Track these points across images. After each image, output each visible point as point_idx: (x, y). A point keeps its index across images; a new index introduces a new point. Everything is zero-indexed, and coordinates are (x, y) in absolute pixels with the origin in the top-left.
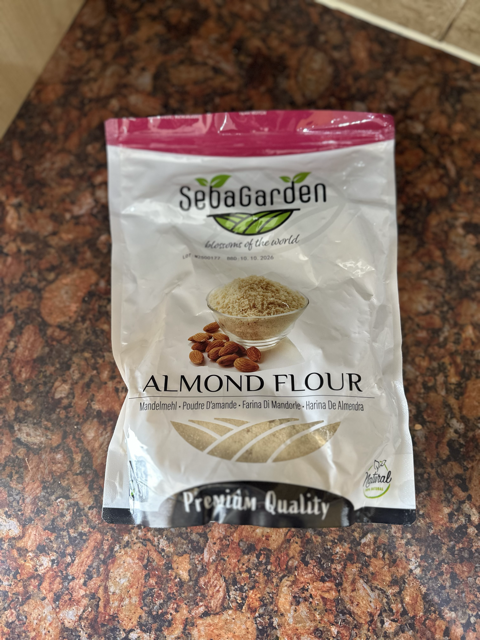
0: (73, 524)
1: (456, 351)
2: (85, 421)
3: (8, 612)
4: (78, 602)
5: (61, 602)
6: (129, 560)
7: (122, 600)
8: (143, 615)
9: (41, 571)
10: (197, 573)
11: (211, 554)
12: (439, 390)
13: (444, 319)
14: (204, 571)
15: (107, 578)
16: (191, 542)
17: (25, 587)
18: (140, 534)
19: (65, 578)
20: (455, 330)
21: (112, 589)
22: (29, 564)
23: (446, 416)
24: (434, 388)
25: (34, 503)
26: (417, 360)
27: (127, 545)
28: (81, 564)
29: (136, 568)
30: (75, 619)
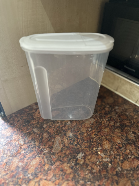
0: (32, 148)
1: (124, 153)
2: (46, 132)
3: (11, 157)
4: (24, 162)
5: (21, 161)
6: (38, 160)
7: (31, 166)
8: (34, 172)
9: (22, 153)
10: (49, 169)
11: (54, 167)
12: (117, 159)
13: (123, 146)
15: (32, 161)
16: (51, 163)
17: (17, 154)
18: (43, 156)
19: (24, 157)
20: (125, 149)
21: (31, 163)
22: (20, 151)
23: (117, 165)
25: (28, 141)
26: (114, 151)
27: (39, 157)
28: (29, 156)
29: (38, 162)
30: (21, 165)
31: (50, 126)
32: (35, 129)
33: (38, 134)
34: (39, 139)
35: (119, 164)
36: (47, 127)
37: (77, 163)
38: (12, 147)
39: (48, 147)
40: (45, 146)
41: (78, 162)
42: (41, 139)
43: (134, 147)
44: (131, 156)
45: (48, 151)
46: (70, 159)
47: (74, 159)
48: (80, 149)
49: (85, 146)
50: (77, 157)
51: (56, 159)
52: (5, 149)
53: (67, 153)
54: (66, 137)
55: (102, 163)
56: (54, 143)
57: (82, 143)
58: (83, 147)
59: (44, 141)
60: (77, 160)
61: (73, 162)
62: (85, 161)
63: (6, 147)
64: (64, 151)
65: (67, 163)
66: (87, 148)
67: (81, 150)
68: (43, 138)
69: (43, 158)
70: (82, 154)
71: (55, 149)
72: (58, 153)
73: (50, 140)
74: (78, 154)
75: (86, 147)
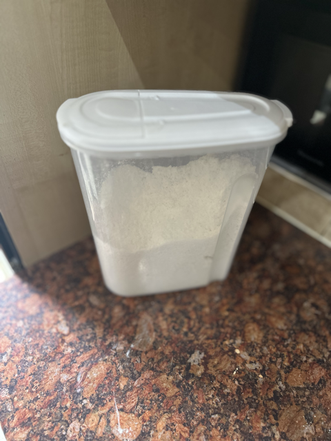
0: (89, 341)
1: (292, 352)
2: (117, 305)
3: (42, 362)
4: (72, 373)
5: (65, 370)
6: (103, 367)
7: (90, 382)
8: (95, 394)
9: (65, 352)
10: (128, 388)
11: (138, 383)
12: (277, 364)
13: (290, 336)
14: (131, 389)
15: (89, 370)
16: (133, 373)
17: (55, 355)
18: (113, 359)
19: (72, 361)
20: (294, 343)
21: (88, 376)
22: (63, 348)
23: (277, 378)
24: (275, 363)
25: (80, 325)
26: (270, 347)
27: (105, 360)
28: (82, 358)
29: (103, 372)
30: (66, 380)
32: (94, 297)
33: (99, 309)
34: (104, 320)
35: (281, 376)
37: (190, 374)
38: (43, 339)
39: (124, 339)
40: (117, 335)
41: (191, 371)
42: (108, 321)
43: (313, 339)
44: (307, 357)
45: (124, 347)
46: (174, 366)
47: (183, 366)
48: (196, 342)
49: (205, 337)
50: (189, 361)
51: (142, 366)
52: (27, 344)
53: (167, 352)
54: (163, 316)
55: (243, 374)
56: (138, 330)
57: (199, 329)
58: (202, 338)
59: (114, 325)
60: (189, 367)
61: (180, 373)
62: (206, 368)
63: (31, 339)
64: (160, 348)
65: (168, 375)
66: (210, 341)
67: (198, 344)
68: (111, 317)
69: (114, 362)
70: (200, 353)
72: (146, 353)
73: (128, 323)
74: (191, 353)
75: (208, 339)
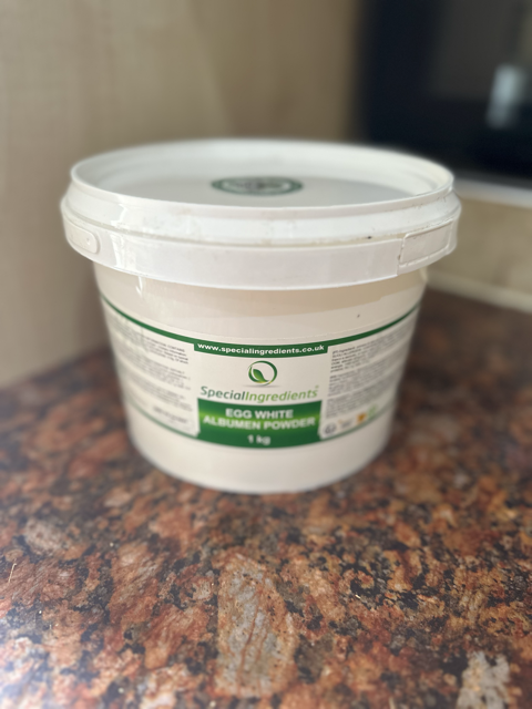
2: (129, 541)
31: (158, 494)
32: (41, 528)
33: (62, 564)
34: (81, 601)
36: (140, 504)
39: (171, 660)
40: (139, 649)
42: (98, 600)
45: (178, 696)
48: (454, 622)
49: (479, 596)
50: (462, 703)
53: (361, 683)
54: (306, 554)
56: (221, 614)
57: (449, 574)
58: (472, 603)
59: (124, 609)
64: (327, 671)
66: (503, 609)
68: (110, 585)
70: (493, 663)
71: (238, 660)
72: (275, 702)
73: (179, 597)
74: (458, 667)
75: (492, 601)
